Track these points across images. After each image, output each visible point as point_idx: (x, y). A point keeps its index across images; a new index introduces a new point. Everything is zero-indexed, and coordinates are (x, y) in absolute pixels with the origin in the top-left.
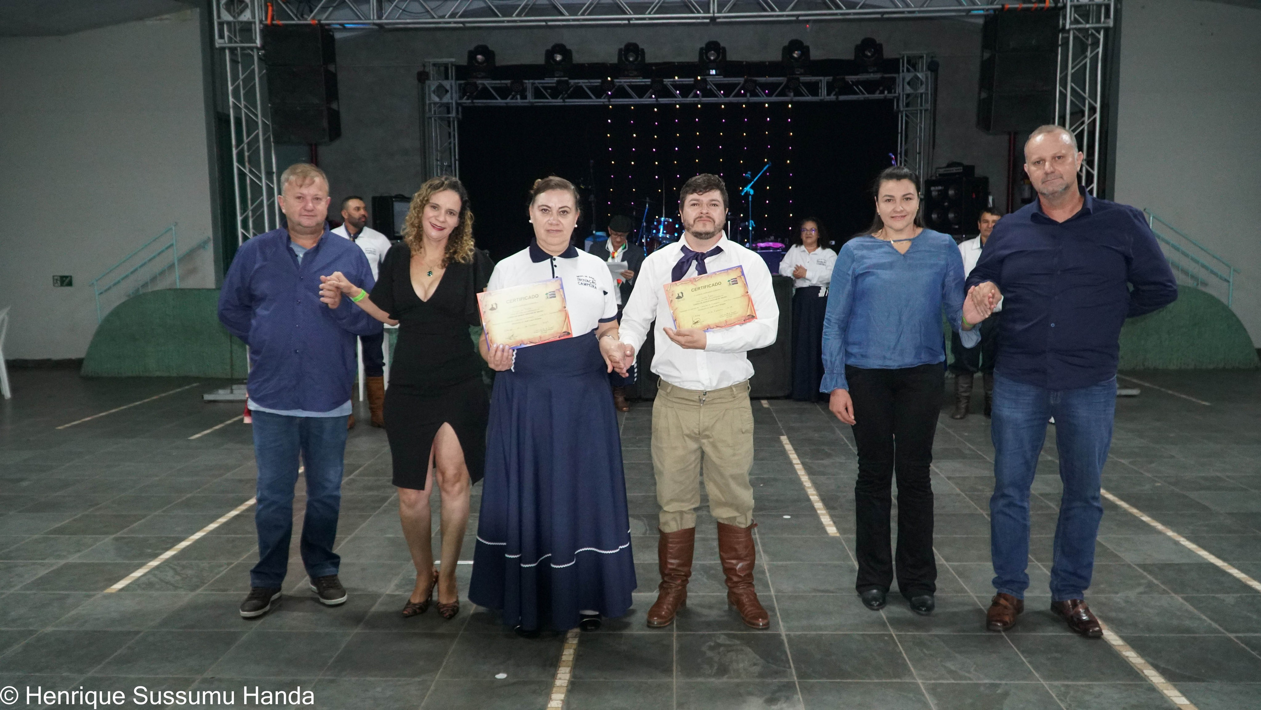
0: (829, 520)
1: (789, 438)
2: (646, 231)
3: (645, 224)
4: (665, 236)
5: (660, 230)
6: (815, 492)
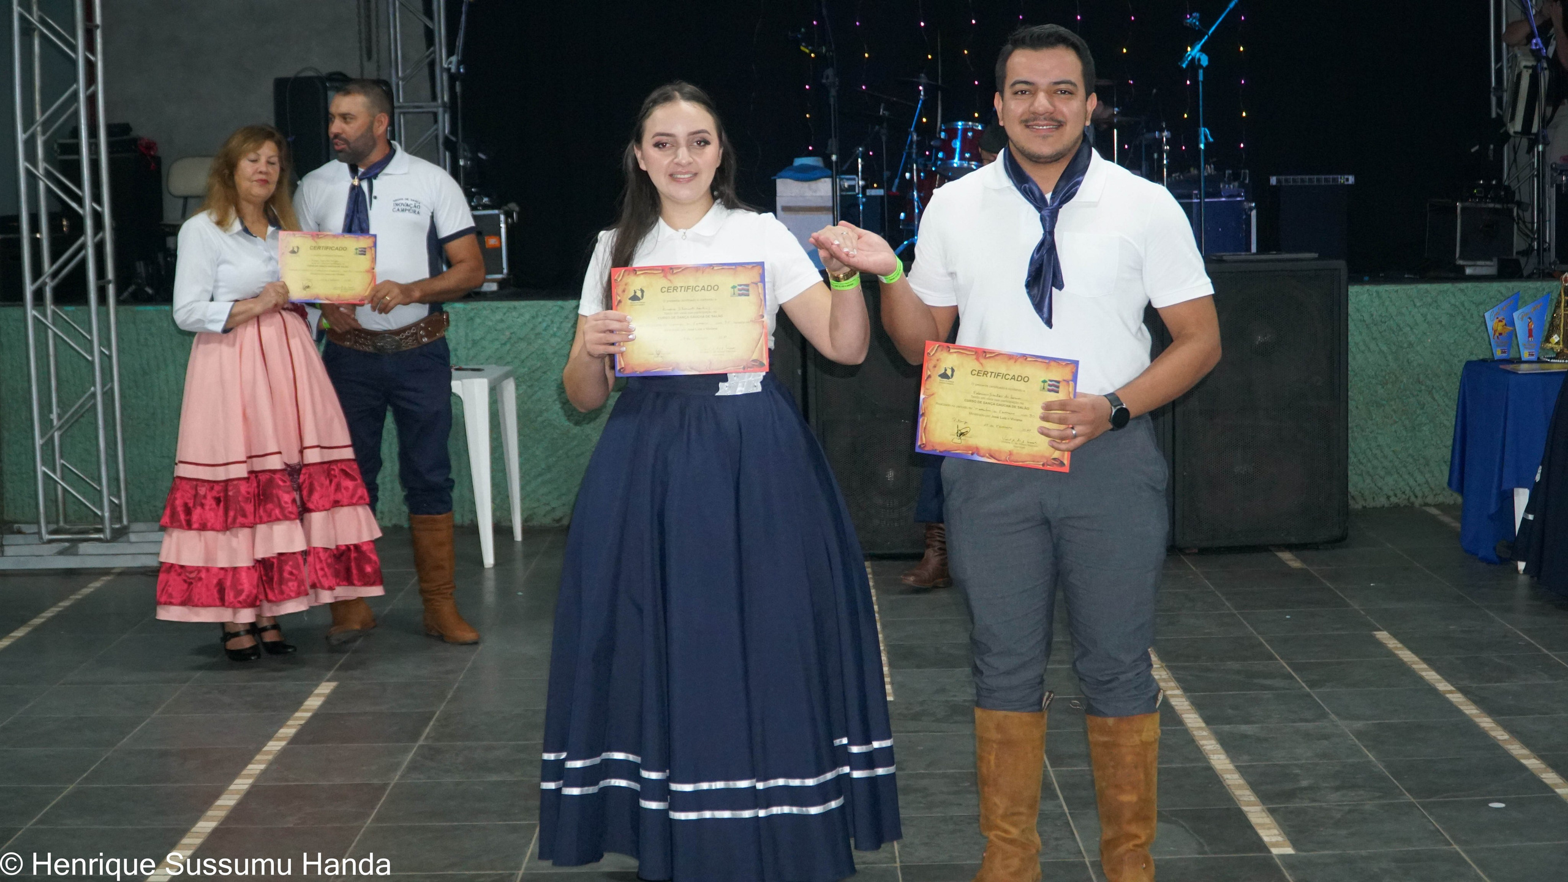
1: (1395, 635)
4: (965, 164)
5: (954, 150)
6: (1525, 751)
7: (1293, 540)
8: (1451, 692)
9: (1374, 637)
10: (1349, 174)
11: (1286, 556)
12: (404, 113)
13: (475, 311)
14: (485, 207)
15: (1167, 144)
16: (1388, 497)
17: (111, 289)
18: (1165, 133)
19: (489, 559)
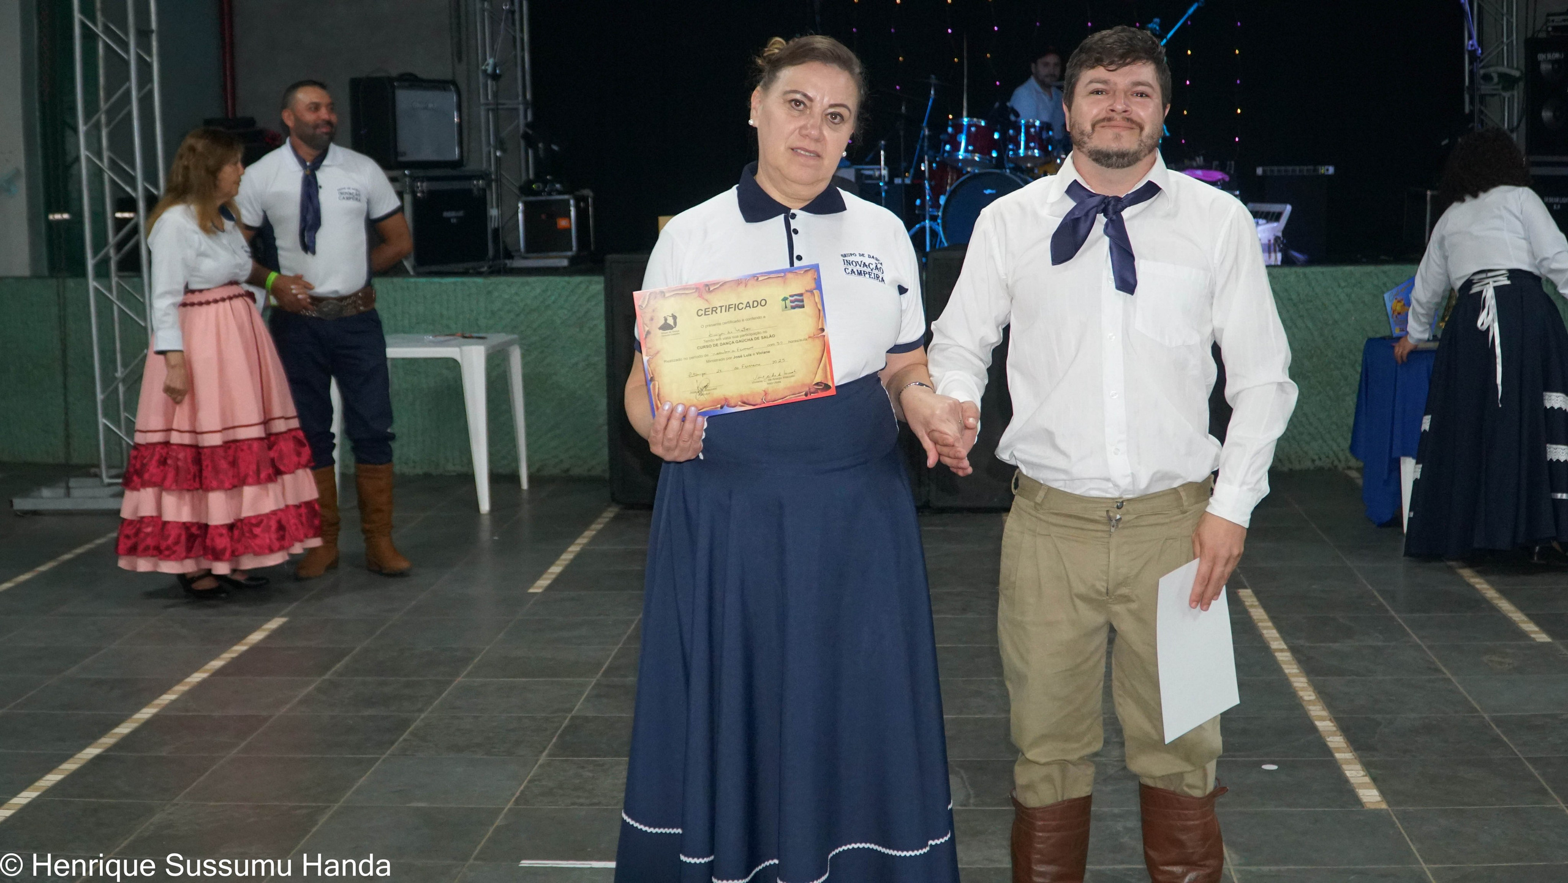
0: (1362, 773)
1: (1257, 594)
2: (930, 148)
3: (927, 133)
4: (969, 156)
5: (960, 143)
6: (1325, 713)
8: (1282, 650)
9: (1237, 594)
10: (1329, 164)
14: (560, 193)
16: (1313, 461)
19: (485, 506)
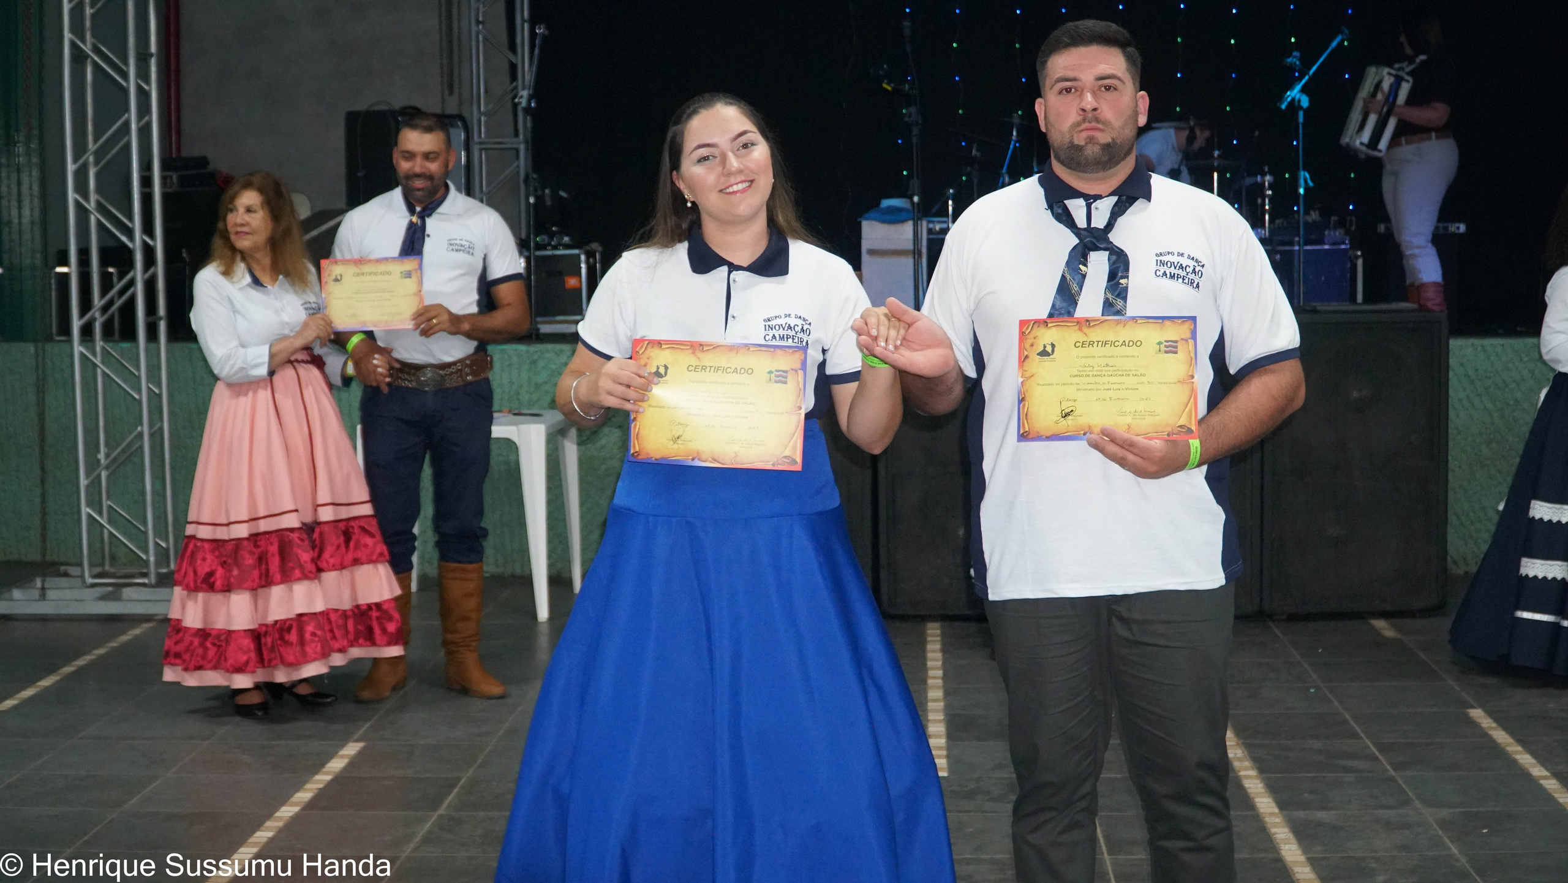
7: (1388, 607)
8: (1545, 778)
9: (1467, 715)
10: (1460, 221)
11: (1380, 624)
12: (486, 149)
13: (539, 353)
14: (567, 247)
15: (1270, 188)
17: (162, 326)
18: (1268, 178)
19: (543, 612)
